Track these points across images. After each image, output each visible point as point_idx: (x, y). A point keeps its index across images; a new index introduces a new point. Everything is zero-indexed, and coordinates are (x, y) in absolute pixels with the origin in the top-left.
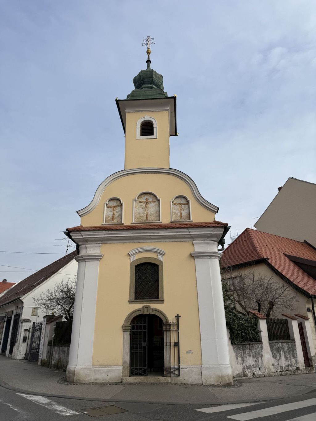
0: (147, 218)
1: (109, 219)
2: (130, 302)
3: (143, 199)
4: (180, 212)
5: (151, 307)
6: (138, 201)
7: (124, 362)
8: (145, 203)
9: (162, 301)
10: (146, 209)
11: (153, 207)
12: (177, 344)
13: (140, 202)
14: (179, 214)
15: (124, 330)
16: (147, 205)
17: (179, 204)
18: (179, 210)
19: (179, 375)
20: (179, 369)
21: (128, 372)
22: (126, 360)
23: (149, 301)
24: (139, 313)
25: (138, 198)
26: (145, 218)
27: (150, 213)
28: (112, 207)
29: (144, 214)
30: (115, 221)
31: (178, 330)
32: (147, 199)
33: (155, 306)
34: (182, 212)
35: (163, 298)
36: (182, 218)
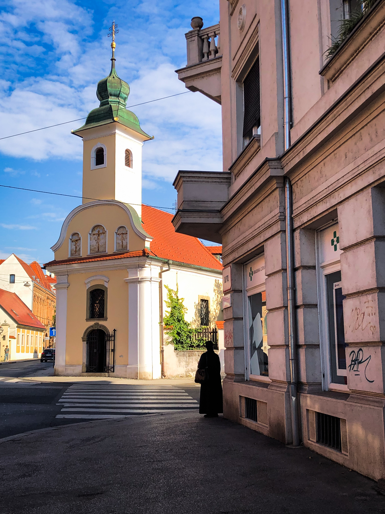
0: (98, 249)
1: (73, 252)
2: (87, 320)
3: (96, 232)
4: (122, 242)
5: (99, 324)
6: (92, 234)
7: (83, 363)
8: (97, 235)
9: (106, 319)
10: (98, 241)
11: (103, 238)
12: (113, 350)
13: (94, 235)
14: (121, 244)
15: (83, 341)
16: (99, 237)
17: (122, 234)
18: (121, 240)
19: (113, 372)
20: (113, 367)
21: (85, 370)
22: (84, 361)
23: (98, 319)
24: (92, 329)
25: (92, 231)
26: (97, 250)
27: (100, 245)
28: (74, 241)
29: (96, 246)
30: (77, 254)
31: (114, 340)
32: (99, 232)
33: (101, 323)
34: (124, 241)
35: (107, 317)
36: (123, 247)
